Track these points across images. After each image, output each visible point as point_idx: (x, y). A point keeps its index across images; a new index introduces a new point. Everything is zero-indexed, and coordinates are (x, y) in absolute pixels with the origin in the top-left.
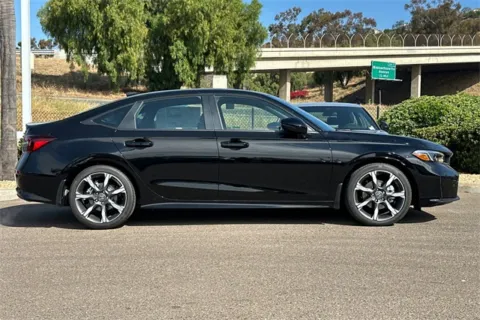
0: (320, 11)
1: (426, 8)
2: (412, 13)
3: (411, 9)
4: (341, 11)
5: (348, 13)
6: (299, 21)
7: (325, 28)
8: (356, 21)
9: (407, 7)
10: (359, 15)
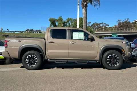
0: (96, 23)
1: (121, 22)
2: (118, 23)
3: (118, 22)
4: (101, 23)
5: (102, 23)
6: (90, 25)
7: (97, 27)
8: (104, 25)
9: (117, 21)
10: (105, 24)
